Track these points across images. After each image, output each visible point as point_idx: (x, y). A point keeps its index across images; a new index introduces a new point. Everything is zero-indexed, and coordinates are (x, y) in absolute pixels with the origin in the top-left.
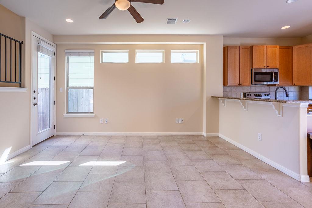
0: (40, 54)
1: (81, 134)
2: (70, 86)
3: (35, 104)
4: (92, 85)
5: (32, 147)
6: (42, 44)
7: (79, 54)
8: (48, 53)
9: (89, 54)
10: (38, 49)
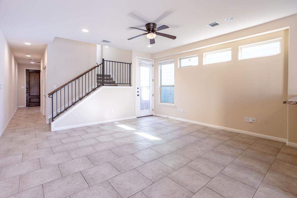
0: (141, 67)
1: (166, 116)
2: (162, 85)
3: (138, 95)
4: (173, 84)
5: (136, 118)
6: (142, 61)
7: (165, 63)
8: (146, 65)
9: (171, 62)
10: (140, 64)
